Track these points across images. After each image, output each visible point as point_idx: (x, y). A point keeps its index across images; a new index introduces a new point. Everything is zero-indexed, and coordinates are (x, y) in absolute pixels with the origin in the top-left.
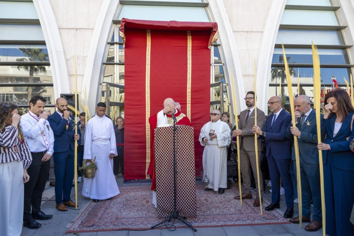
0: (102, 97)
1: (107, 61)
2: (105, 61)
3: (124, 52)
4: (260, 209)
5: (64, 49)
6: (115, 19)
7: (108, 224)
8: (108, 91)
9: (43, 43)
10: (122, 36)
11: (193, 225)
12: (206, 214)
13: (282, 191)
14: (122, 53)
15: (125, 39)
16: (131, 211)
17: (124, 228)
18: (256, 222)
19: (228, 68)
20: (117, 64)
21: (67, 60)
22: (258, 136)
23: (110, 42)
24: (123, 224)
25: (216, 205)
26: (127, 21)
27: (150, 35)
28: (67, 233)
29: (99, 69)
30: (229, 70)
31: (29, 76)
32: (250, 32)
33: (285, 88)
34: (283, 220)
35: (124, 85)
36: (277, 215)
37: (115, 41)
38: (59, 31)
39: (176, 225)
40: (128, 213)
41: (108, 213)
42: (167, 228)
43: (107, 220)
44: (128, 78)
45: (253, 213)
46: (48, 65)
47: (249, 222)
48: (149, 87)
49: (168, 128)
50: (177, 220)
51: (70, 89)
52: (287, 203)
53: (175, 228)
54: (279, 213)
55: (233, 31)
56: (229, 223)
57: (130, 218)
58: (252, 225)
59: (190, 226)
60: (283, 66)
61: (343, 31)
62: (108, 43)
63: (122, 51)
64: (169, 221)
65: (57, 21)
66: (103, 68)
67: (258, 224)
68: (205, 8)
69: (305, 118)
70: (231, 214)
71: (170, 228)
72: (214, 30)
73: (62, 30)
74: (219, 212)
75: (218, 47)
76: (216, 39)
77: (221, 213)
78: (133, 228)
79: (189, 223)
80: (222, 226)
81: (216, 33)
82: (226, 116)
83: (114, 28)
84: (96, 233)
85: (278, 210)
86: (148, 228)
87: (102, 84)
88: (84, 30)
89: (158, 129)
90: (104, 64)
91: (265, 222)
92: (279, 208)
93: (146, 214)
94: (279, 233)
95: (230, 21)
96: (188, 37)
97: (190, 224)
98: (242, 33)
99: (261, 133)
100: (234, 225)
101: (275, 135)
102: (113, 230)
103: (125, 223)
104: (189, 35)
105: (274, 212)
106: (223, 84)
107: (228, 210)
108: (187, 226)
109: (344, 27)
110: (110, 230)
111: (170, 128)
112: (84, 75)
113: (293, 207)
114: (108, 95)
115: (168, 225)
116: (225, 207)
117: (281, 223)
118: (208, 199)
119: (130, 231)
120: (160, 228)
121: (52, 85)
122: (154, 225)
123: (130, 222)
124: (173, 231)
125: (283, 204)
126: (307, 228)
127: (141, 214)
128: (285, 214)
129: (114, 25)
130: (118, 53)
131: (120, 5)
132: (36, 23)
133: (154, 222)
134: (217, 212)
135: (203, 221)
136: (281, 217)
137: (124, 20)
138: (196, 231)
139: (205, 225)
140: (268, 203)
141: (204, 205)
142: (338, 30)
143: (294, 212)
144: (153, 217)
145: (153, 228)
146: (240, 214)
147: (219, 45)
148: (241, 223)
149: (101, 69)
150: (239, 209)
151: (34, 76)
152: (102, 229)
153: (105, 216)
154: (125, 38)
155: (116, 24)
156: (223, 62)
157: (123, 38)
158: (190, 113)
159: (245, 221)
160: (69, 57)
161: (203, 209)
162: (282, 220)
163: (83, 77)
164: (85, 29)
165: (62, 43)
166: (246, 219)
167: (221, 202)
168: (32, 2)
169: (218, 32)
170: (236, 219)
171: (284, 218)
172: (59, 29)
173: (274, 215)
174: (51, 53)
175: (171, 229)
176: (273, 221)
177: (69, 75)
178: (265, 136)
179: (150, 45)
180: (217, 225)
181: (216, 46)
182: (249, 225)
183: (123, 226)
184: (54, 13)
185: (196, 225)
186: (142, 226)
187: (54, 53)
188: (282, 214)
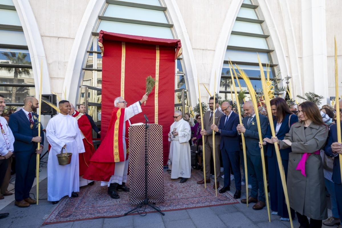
0: (81, 98)
1: (86, 67)
2: (84, 67)
3: (102, 61)
4: (215, 192)
5: (46, 54)
6: (94, 32)
7: (84, 214)
8: (87, 93)
9: (26, 48)
10: (101, 46)
11: (161, 210)
12: (172, 199)
13: (232, 177)
14: (99, 62)
15: (103, 49)
16: (106, 199)
17: (100, 216)
18: (213, 203)
19: (188, 77)
20: (95, 70)
21: (49, 65)
22: (215, 133)
23: (90, 50)
24: (99, 212)
25: (180, 190)
26: (105, 33)
27: (125, 47)
28: (43, 225)
29: (79, 74)
30: (189, 79)
31: (13, 78)
32: (205, 50)
33: (228, 94)
34: (234, 201)
35: (101, 88)
36: (228, 197)
37: (94, 50)
38: (42, 38)
39: (146, 210)
40: (103, 201)
41: (85, 203)
42: (139, 214)
43: (84, 209)
44: (105, 83)
45: (210, 196)
46: (31, 68)
47: (207, 204)
48: (124, 91)
49: (140, 126)
50: (147, 206)
51: (51, 91)
52: (236, 187)
53: (146, 213)
54: (230, 195)
55: (193, 49)
56: (191, 206)
57: (105, 206)
58: (209, 206)
59: (159, 211)
60: (230, 78)
61: (272, 54)
62: (88, 52)
63: (100, 60)
64: (141, 207)
65: (40, 29)
66: (83, 72)
67: (214, 205)
68: (171, 28)
69: (251, 119)
70: (193, 198)
71: (141, 213)
72: (179, 46)
73: (45, 37)
74: (182, 196)
75: (181, 60)
76: (181, 53)
77: (184, 197)
78: (108, 216)
79: (157, 207)
80: (186, 209)
81: (181, 49)
82: (188, 116)
83: (93, 39)
84: (72, 223)
85: (229, 192)
86: (121, 215)
87: (82, 87)
88: (65, 39)
89: (132, 127)
90: (83, 69)
91: (220, 204)
92: (229, 190)
93: (120, 202)
94: (232, 212)
95: (190, 41)
96: (157, 51)
97: (158, 209)
98: (199, 50)
99: (217, 130)
100: (195, 208)
101: (228, 132)
102: (89, 219)
103: (100, 211)
104: (158, 50)
105: (226, 194)
106: (184, 90)
107: (190, 194)
108: (156, 210)
109: (272, 51)
110: (86, 219)
111: (143, 126)
112: (64, 78)
113: (241, 189)
114: (87, 96)
115: (140, 211)
116: (187, 192)
117: (232, 204)
118: (173, 185)
119: (105, 219)
120: (133, 214)
121: (33, 86)
122: (127, 212)
123: (105, 210)
124: (145, 216)
125: (233, 187)
126: (254, 207)
127: (115, 202)
128: (235, 196)
129: (93, 37)
130: (97, 62)
131: (99, 20)
132: (19, 29)
133: (127, 209)
134: (181, 196)
135: (170, 205)
136: (231, 198)
137: (102, 32)
138: (164, 215)
139: (172, 209)
140: (221, 187)
141: (170, 190)
142: (268, 52)
143: (242, 193)
144: (126, 204)
145: (126, 215)
146: (200, 197)
147: (182, 59)
148: (201, 206)
149: (81, 74)
150: (199, 193)
151: (18, 78)
152: (78, 219)
153: (82, 205)
154: (103, 47)
155: (95, 36)
156: (184, 73)
157: (102, 47)
158: (157, 113)
159: (204, 203)
160: (50, 61)
161: (170, 194)
162: (232, 200)
163: (64, 80)
164: (67, 38)
165: (45, 49)
166: (205, 201)
167: (184, 187)
168: (16, 10)
169: (182, 48)
170: (196, 201)
171: (234, 199)
172: (42, 36)
173: (226, 196)
174: (33, 57)
175: (142, 215)
176: (226, 202)
177: (51, 78)
178: (220, 132)
179: (125, 56)
180: (182, 208)
181: (179, 59)
182: (207, 206)
183: (98, 214)
184: (37, 21)
185: (164, 210)
186: (116, 214)
187: (36, 57)
188: (232, 196)
